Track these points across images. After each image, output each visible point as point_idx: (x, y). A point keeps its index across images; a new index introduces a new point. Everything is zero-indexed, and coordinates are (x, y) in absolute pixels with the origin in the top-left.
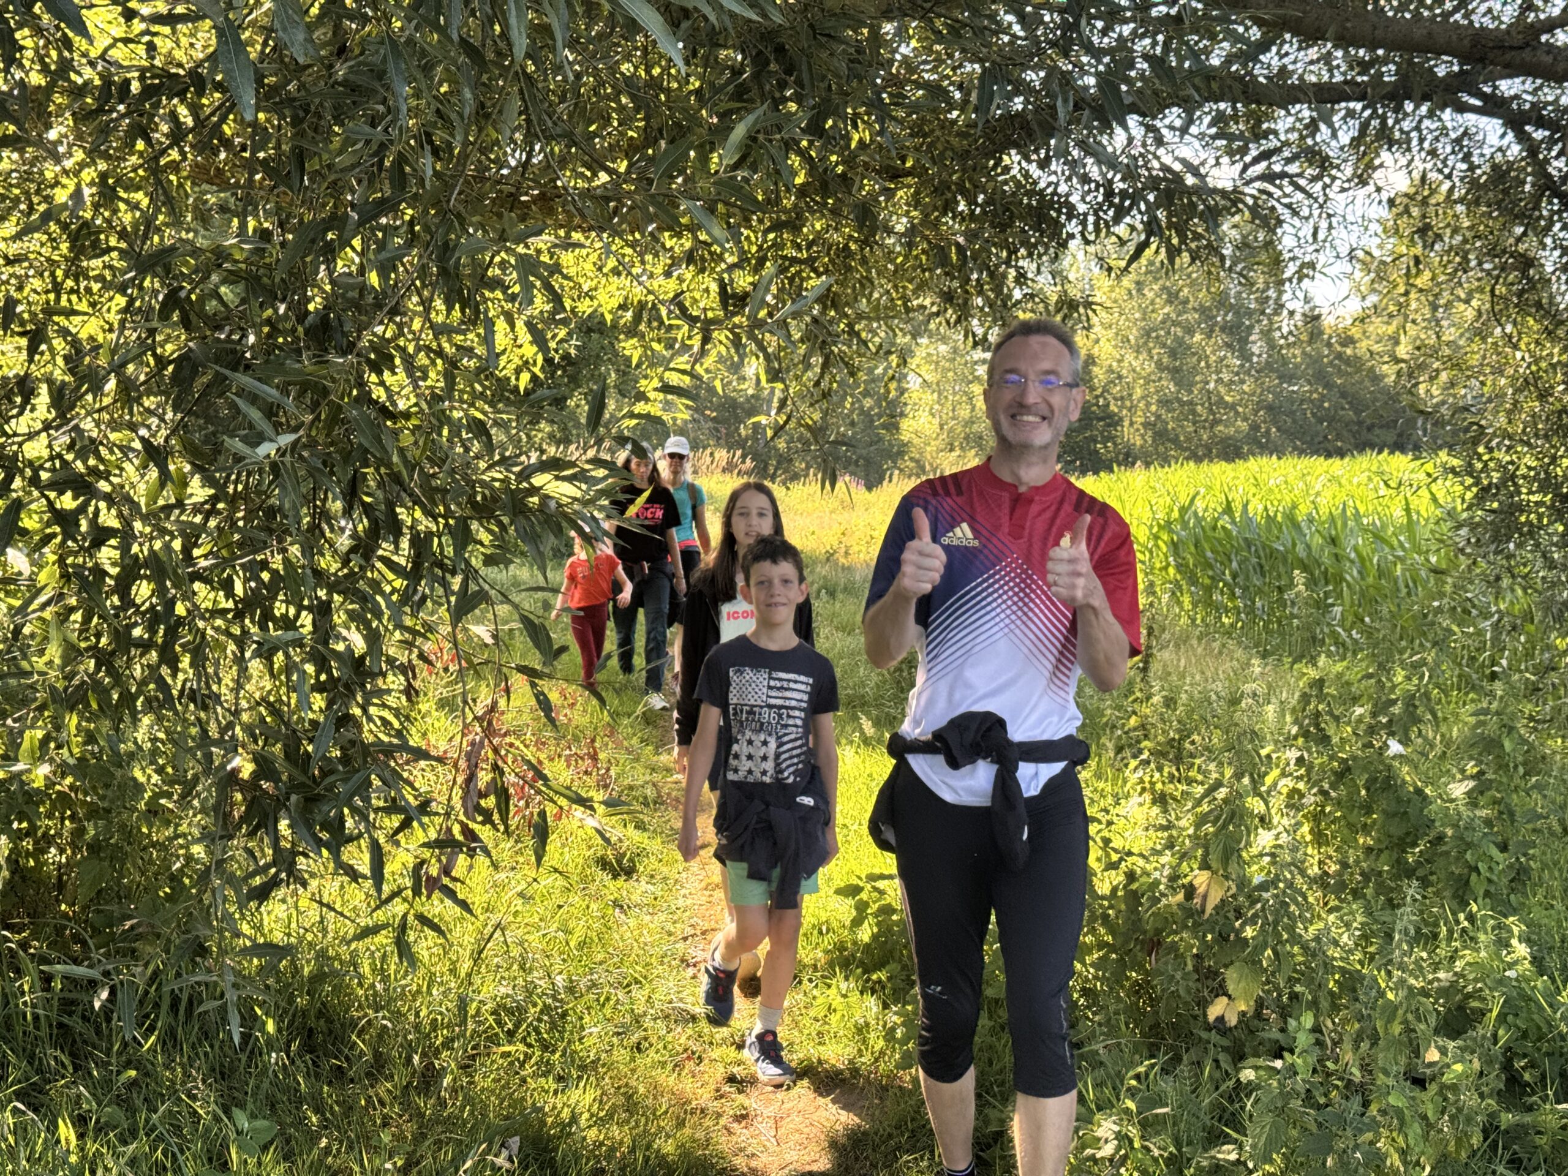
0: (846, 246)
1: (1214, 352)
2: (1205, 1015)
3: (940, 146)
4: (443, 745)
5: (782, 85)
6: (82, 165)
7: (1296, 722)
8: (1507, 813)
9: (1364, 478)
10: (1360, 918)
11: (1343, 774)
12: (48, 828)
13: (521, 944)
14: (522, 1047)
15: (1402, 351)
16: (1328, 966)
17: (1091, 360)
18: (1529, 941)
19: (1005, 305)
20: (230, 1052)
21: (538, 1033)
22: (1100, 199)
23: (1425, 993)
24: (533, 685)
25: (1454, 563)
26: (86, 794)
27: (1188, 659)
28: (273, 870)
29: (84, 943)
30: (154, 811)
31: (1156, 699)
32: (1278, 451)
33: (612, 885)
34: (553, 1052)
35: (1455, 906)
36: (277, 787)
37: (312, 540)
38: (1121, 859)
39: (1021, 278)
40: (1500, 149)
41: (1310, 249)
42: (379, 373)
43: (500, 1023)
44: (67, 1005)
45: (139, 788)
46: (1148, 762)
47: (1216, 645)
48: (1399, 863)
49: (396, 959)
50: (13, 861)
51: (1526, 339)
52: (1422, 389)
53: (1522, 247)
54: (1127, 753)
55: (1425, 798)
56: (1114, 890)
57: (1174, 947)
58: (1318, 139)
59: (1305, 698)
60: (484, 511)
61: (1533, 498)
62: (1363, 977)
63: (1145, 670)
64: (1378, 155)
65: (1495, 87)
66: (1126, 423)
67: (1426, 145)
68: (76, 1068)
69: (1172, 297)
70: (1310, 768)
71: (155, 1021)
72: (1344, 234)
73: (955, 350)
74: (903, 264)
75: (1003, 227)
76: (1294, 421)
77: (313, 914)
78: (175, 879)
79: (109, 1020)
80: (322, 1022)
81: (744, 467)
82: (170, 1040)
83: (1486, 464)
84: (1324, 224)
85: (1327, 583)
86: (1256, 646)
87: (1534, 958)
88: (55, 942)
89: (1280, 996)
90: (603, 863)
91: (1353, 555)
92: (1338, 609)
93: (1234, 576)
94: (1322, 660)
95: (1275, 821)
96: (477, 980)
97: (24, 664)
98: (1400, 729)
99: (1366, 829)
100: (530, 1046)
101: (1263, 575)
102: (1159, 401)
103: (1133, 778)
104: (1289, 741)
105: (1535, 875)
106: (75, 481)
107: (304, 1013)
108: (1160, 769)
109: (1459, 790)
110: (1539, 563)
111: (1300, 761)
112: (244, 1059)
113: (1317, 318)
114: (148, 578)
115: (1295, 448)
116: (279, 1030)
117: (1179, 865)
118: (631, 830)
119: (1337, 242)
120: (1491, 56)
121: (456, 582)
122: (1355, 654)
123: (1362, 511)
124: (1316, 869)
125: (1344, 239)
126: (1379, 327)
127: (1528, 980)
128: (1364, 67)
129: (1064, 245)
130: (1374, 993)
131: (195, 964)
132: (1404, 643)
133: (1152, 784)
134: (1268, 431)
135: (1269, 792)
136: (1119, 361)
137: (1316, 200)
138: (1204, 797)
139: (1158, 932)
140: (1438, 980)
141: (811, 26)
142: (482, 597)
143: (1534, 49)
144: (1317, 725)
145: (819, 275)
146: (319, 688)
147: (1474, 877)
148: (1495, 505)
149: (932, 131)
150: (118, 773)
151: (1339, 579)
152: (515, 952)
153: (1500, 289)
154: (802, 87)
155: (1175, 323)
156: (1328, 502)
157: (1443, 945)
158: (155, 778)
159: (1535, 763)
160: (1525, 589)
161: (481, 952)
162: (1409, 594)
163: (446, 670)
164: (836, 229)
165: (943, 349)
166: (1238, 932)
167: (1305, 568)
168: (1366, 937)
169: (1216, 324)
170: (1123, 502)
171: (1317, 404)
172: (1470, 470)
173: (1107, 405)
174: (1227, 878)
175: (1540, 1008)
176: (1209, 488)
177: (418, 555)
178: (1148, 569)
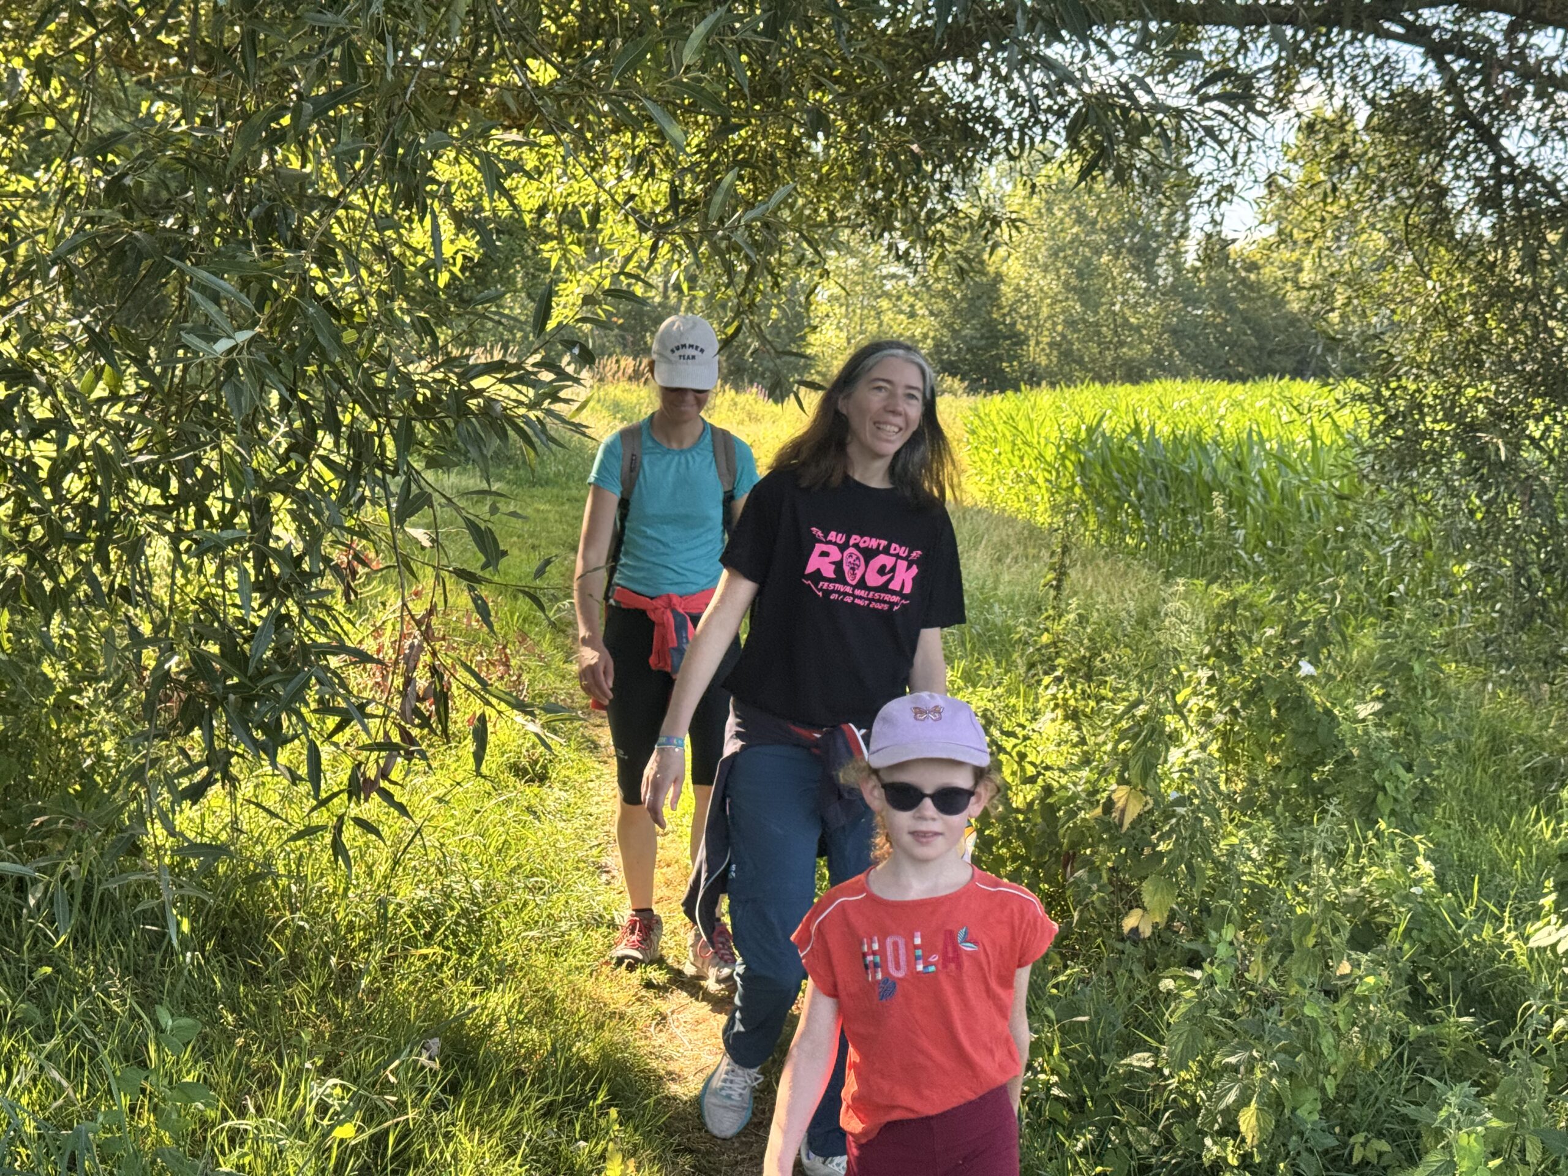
1: (1120, 274)
2: (1119, 927)
7: (1209, 641)
8: (1413, 735)
9: (1266, 403)
10: (1270, 834)
11: (1253, 696)
13: (439, 847)
14: (439, 950)
15: (1306, 278)
16: (1238, 880)
17: (999, 278)
18: (1434, 862)
20: (143, 951)
21: (456, 936)
23: (1335, 907)
24: (471, 589)
25: (1357, 489)
27: (1095, 577)
28: (206, 770)
30: (64, 707)
31: (1068, 617)
32: (1175, 372)
33: (525, 791)
34: (471, 956)
35: (1364, 824)
38: (1039, 774)
40: (1420, 78)
41: (1229, 172)
42: (323, 269)
43: (417, 925)
45: (48, 683)
46: (1061, 679)
47: (1121, 565)
48: (1306, 781)
51: (1437, 269)
52: (1335, 316)
53: (1436, 177)
54: (1039, 669)
55: (1334, 718)
56: (1030, 804)
57: (1089, 860)
59: (1219, 619)
60: (425, 411)
62: (1271, 893)
63: (1058, 588)
64: (1300, 81)
65: (1418, 16)
66: (1032, 343)
67: (1348, 71)
69: (1081, 217)
70: (1221, 687)
72: (1262, 158)
74: (828, 174)
76: (1197, 345)
78: (86, 776)
79: (18, 917)
80: (236, 922)
82: (81, 938)
83: (1393, 392)
84: (1243, 148)
85: (1231, 506)
86: (1160, 567)
87: (1438, 876)
89: (1191, 908)
90: (517, 769)
91: (1257, 479)
92: (1240, 533)
93: (1140, 497)
95: (1186, 738)
96: (394, 883)
98: (1311, 649)
99: (1274, 748)
100: (447, 948)
101: (1168, 497)
102: (1065, 321)
103: (1046, 694)
104: (1202, 659)
105: (1438, 796)
106: (15, 371)
107: (218, 913)
108: (1073, 686)
109: (1365, 710)
111: (1211, 680)
112: (158, 957)
113: (1224, 242)
115: (1197, 372)
116: (193, 930)
117: (1097, 780)
119: (1255, 167)
122: (1257, 576)
123: (1265, 435)
124: (1225, 785)
125: (1265, 163)
126: (1282, 254)
127: (1433, 897)
130: (1283, 907)
133: (1065, 700)
134: (1171, 354)
136: (1028, 280)
137: (1236, 124)
138: (1124, 713)
139: (1074, 845)
140: (1345, 895)
142: (424, 500)
144: (1229, 646)
146: (259, 587)
147: (1380, 796)
148: (1400, 432)
150: (29, 668)
151: (1243, 502)
152: (433, 856)
153: (1413, 219)
155: (1081, 243)
156: (1233, 426)
157: (1350, 861)
158: (65, 674)
160: (1426, 516)
162: (1311, 519)
165: (852, 262)
166: (1154, 846)
168: (1274, 853)
169: (1123, 245)
170: (1031, 421)
171: (1220, 329)
172: (1378, 398)
173: (1014, 324)
174: (1145, 793)
175: (1445, 924)
176: (1115, 409)
177: (358, 455)
178: (1055, 489)
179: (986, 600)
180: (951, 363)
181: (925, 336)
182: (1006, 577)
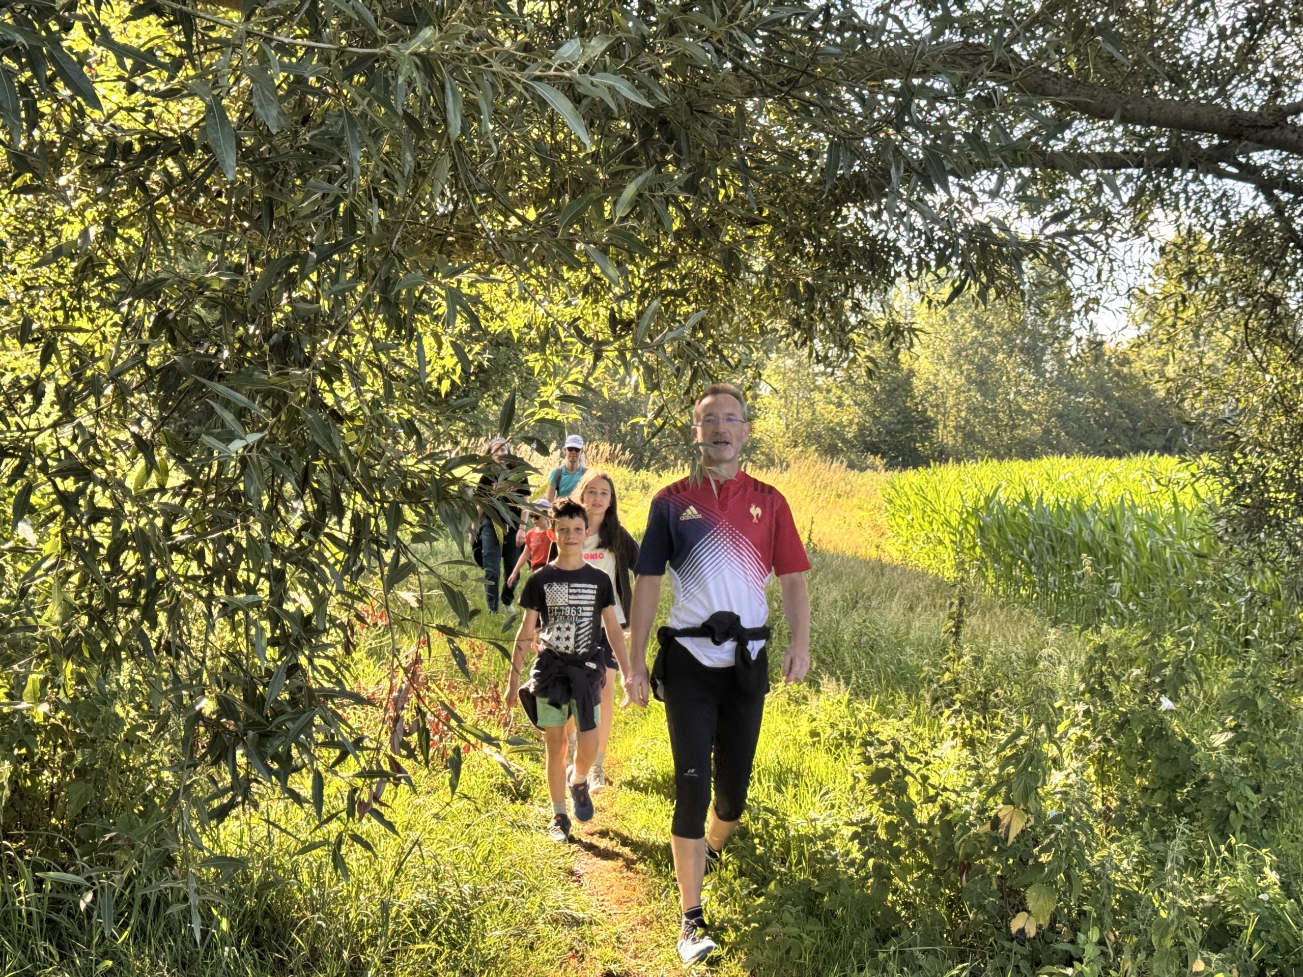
0: (713, 280)
1: (1013, 369)
2: (1008, 928)
3: (791, 200)
4: (371, 689)
5: (664, 151)
6: (86, 206)
7: (1084, 680)
8: (1260, 761)
9: (1138, 477)
10: (1137, 848)
11: (1123, 725)
12: (43, 754)
13: (435, 857)
14: (434, 945)
15: (1171, 370)
16: (1111, 887)
17: (911, 373)
18: (1278, 869)
19: (843, 330)
20: (190, 946)
21: (448, 933)
22: (922, 244)
23: (1191, 912)
24: (451, 641)
25: (1214, 549)
26: (75, 726)
27: (992, 624)
28: (230, 794)
29: (70, 852)
30: (130, 741)
31: (966, 659)
32: (1066, 451)
33: (511, 808)
34: (460, 950)
35: (1217, 839)
36: (236, 725)
37: (271, 518)
38: (938, 794)
39: (857, 307)
40: (1253, 208)
41: (1095, 287)
42: (330, 382)
43: (416, 924)
44: (56, 904)
45: (119, 721)
46: (959, 712)
47: (1015, 613)
48: (1170, 800)
49: (330, 869)
50: (14, 780)
51: (1273, 364)
52: (1186, 404)
53: (1270, 289)
54: (942, 703)
55: (1191, 746)
56: (931, 820)
57: (982, 869)
58: (1103, 199)
59: (1091, 660)
60: (413, 496)
61: (1281, 496)
62: (1140, 898)
63: (957, 634)
64: (1151, 211)
65: (1249, 158)
66: (941, 426)
67: (1192, 204)
68: (62, 957)
69: (979, 324)
70: (1095, 720)
71: (129, 918)
72: (1123, 275)
73: (800, 364)
74: (759, 295)
75: (841, 266)
76: (1080, 427)
77: (262, 830)
78: (147, 799)
79: (90, 917)
80: (267, 921)
81: (623, 458)
82: (140, 936)
83: (1241, 468)
84: (1106, 267)
85: (1108, 563)
86: (1049, 614)
87: (1282, 883)
88: (46, 850)
89: (1070, 912)
90: (503, 788)
91: (1129, 540)
92: (1117, 586)
93: (1031, 556)
94: (1104, 628)
95: (1066, 763)
96: (397, 888)
97: (30, 619)
98: (1171, 687)
99: (1142, 772)
100: (440, 944)
101: (1055, 555)
102: (968, 409)
103: (947, 725)
104: (1078, 696)
105: (1283, 813)
106: (76, 469)
107: (252, 913)
108: (969, 718)
109: (1220, 739)
110: (1286, 549)
111: (1087, 713)
112: (202, 952)
113: (1101, 343)
114: (135, 550)
115: (1080, 449)
116: (232, 928)
117: (986, 800)
118: (527, 761)
119: (1117, 282)
120: (1246, 133)
121: (388, 555)
122: (1131, 622)
123: (1137, 503)
124: (1100, 804)
125: (1124, 279)
126: (1150, 351)
127: (1278, 902)
128: (1141, 139)
129: (892, 282)
130: (1149, 911)
131: (162, 871)
132: (1172, 614)
133: (963, 730)
134: (1058, 435)
135: (1061, 738)
136: (935, 375)
137: (1099, 248)
138: (1007, 742)
139: (968, 856)
140: (1203, 901)
141: (689, 104)
142: (410, 568)
143: (1282, 128)
144: (1101, 684)
145: (689, 303)
146: (273, 642)
147: (1232, 814)
148: (1249, 501)
149: (785, 187)
150: (103, 709)
151: (1118, 560)
152: (430, 864)
153: (1253, 323)
154: (680, 153)
155: (981, 344)
156: (1108, 495)
157: (1207, 871)
158: (133, 713)
159: (1283, 717)
160: (1273, 572)
161: (401, 864)
162: (1176, 573)
163: (375, 625)
164: (705, 266)
165: (789, 362)
166: (1036, 858)
167: (1091, 551)
168: (1142, 864)
169: (1016, 345)
170: (938, 493)
171: (1099, 413)
172: (1227, 472)
173: (926, 411)
174: (1027, 811)
175: (1289, 926)
176: (1010, 482)
177: (358, 533)
178: (959, 549)
179: (899, 644)
180: (873, 444)
181: (851, 422)
182: (917, 624)
